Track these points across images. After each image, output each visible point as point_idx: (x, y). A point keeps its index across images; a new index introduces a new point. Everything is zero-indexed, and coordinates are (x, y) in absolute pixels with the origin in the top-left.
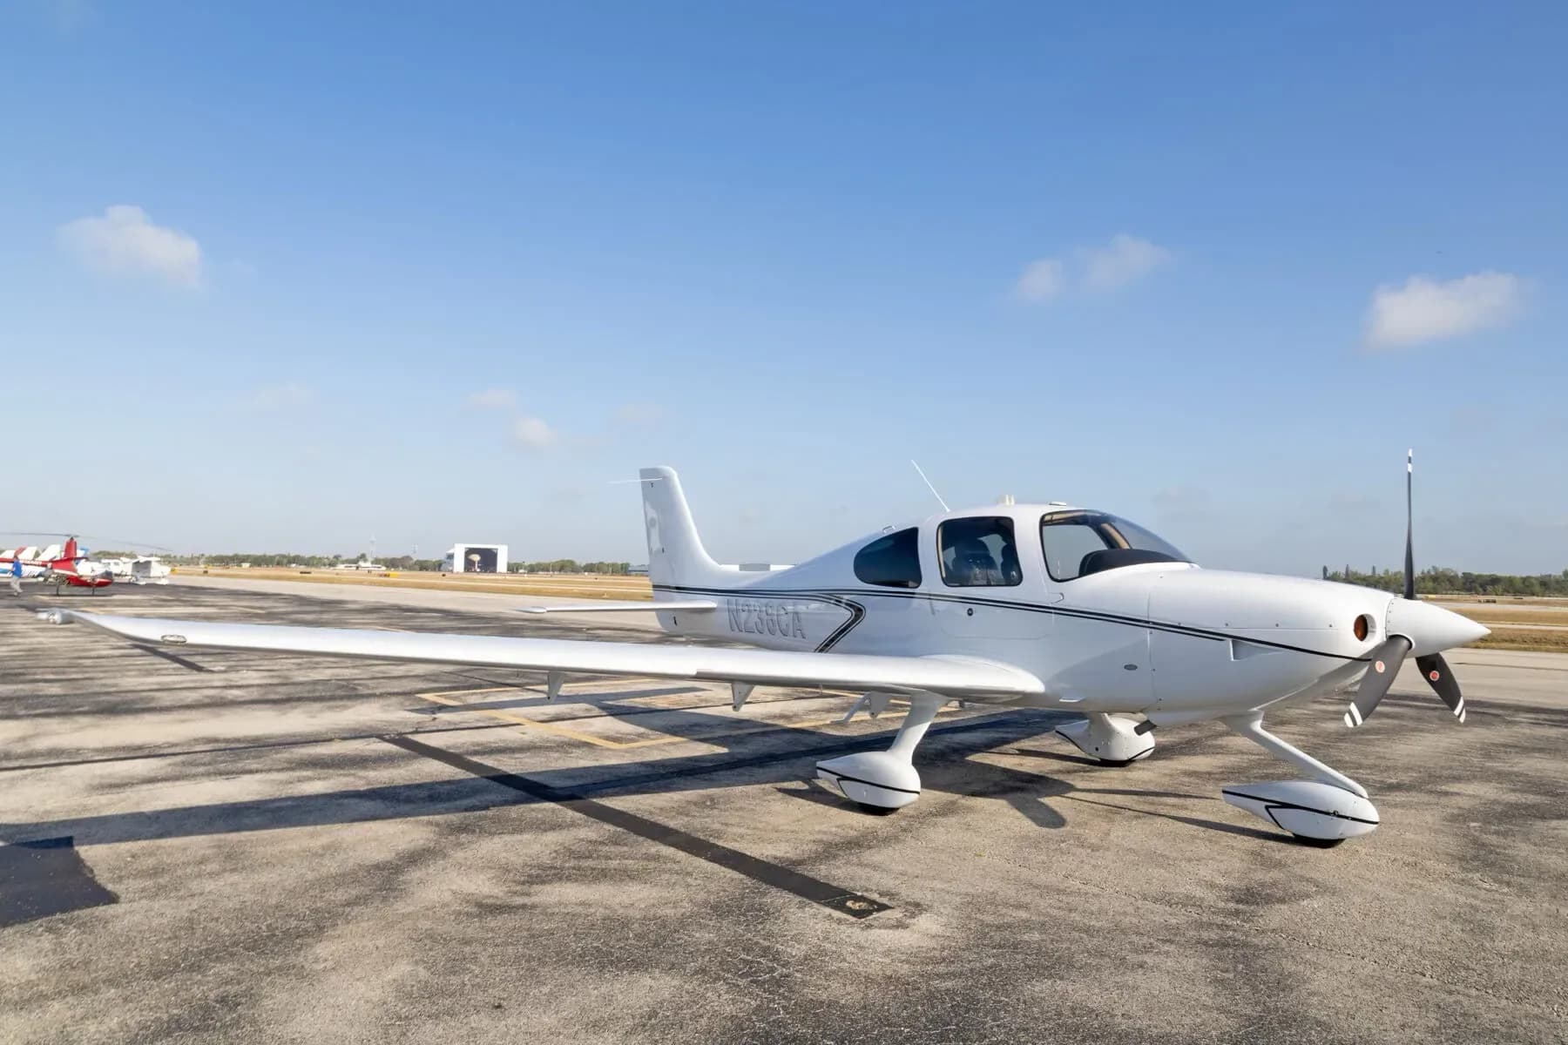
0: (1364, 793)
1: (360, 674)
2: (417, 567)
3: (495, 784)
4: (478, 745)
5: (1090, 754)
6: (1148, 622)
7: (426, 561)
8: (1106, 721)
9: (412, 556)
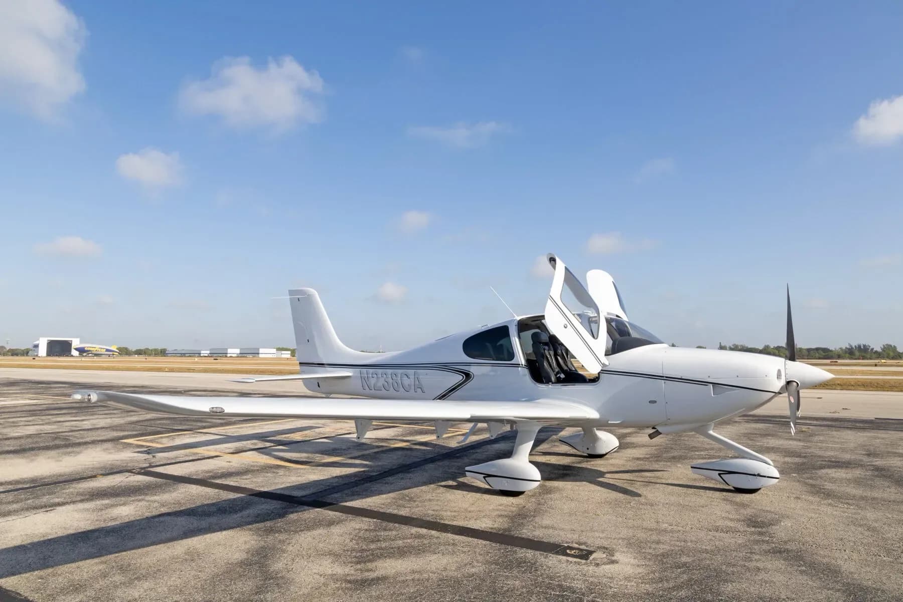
0: (771, 463)
1: (58, 429)
2: (10, 353)
3: (256, 499)
4: (210, 472)
5: (583, 452)
6: (663, 377)
7: (16, 350)
8: (595, 433)
9: (5, 345)
